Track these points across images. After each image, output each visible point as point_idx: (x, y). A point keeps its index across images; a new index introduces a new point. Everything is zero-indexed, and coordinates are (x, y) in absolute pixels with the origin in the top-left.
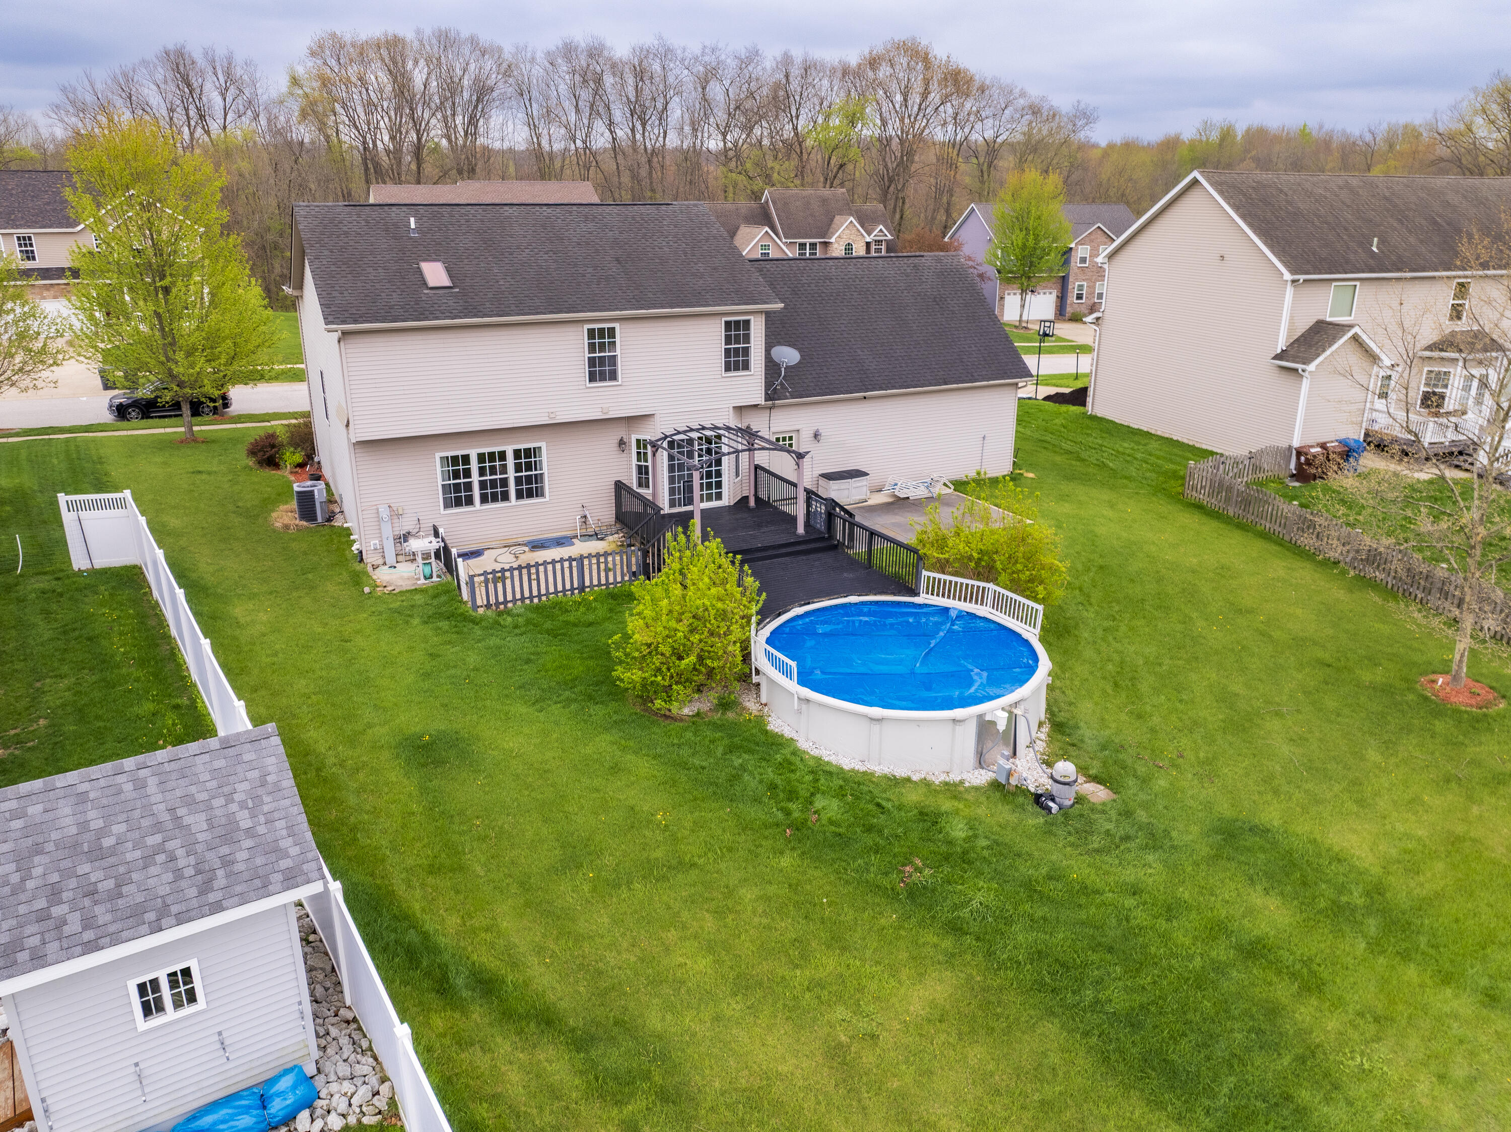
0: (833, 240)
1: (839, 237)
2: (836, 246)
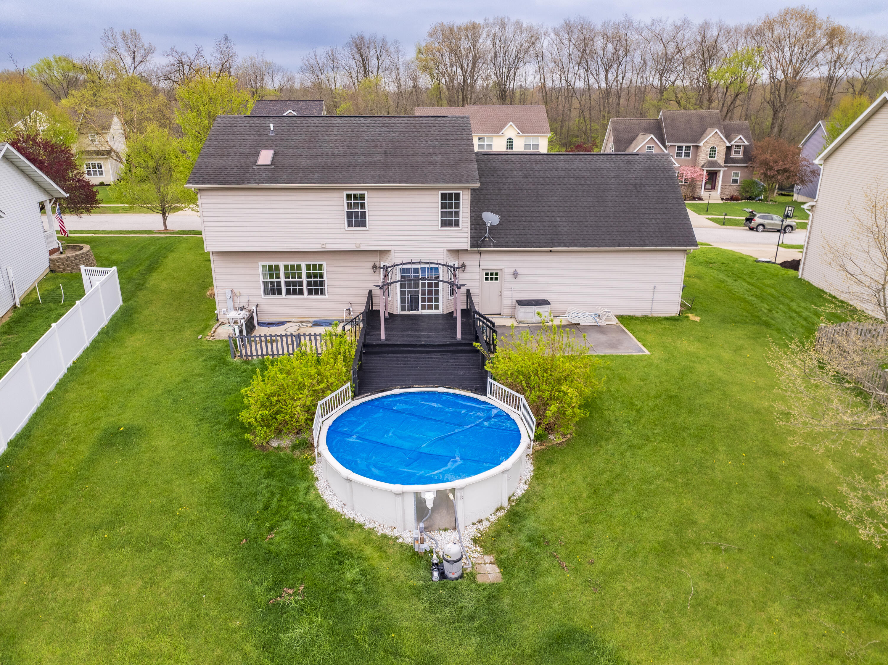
0: (701, 144)
1: (707, 142)
2: (703, 148)
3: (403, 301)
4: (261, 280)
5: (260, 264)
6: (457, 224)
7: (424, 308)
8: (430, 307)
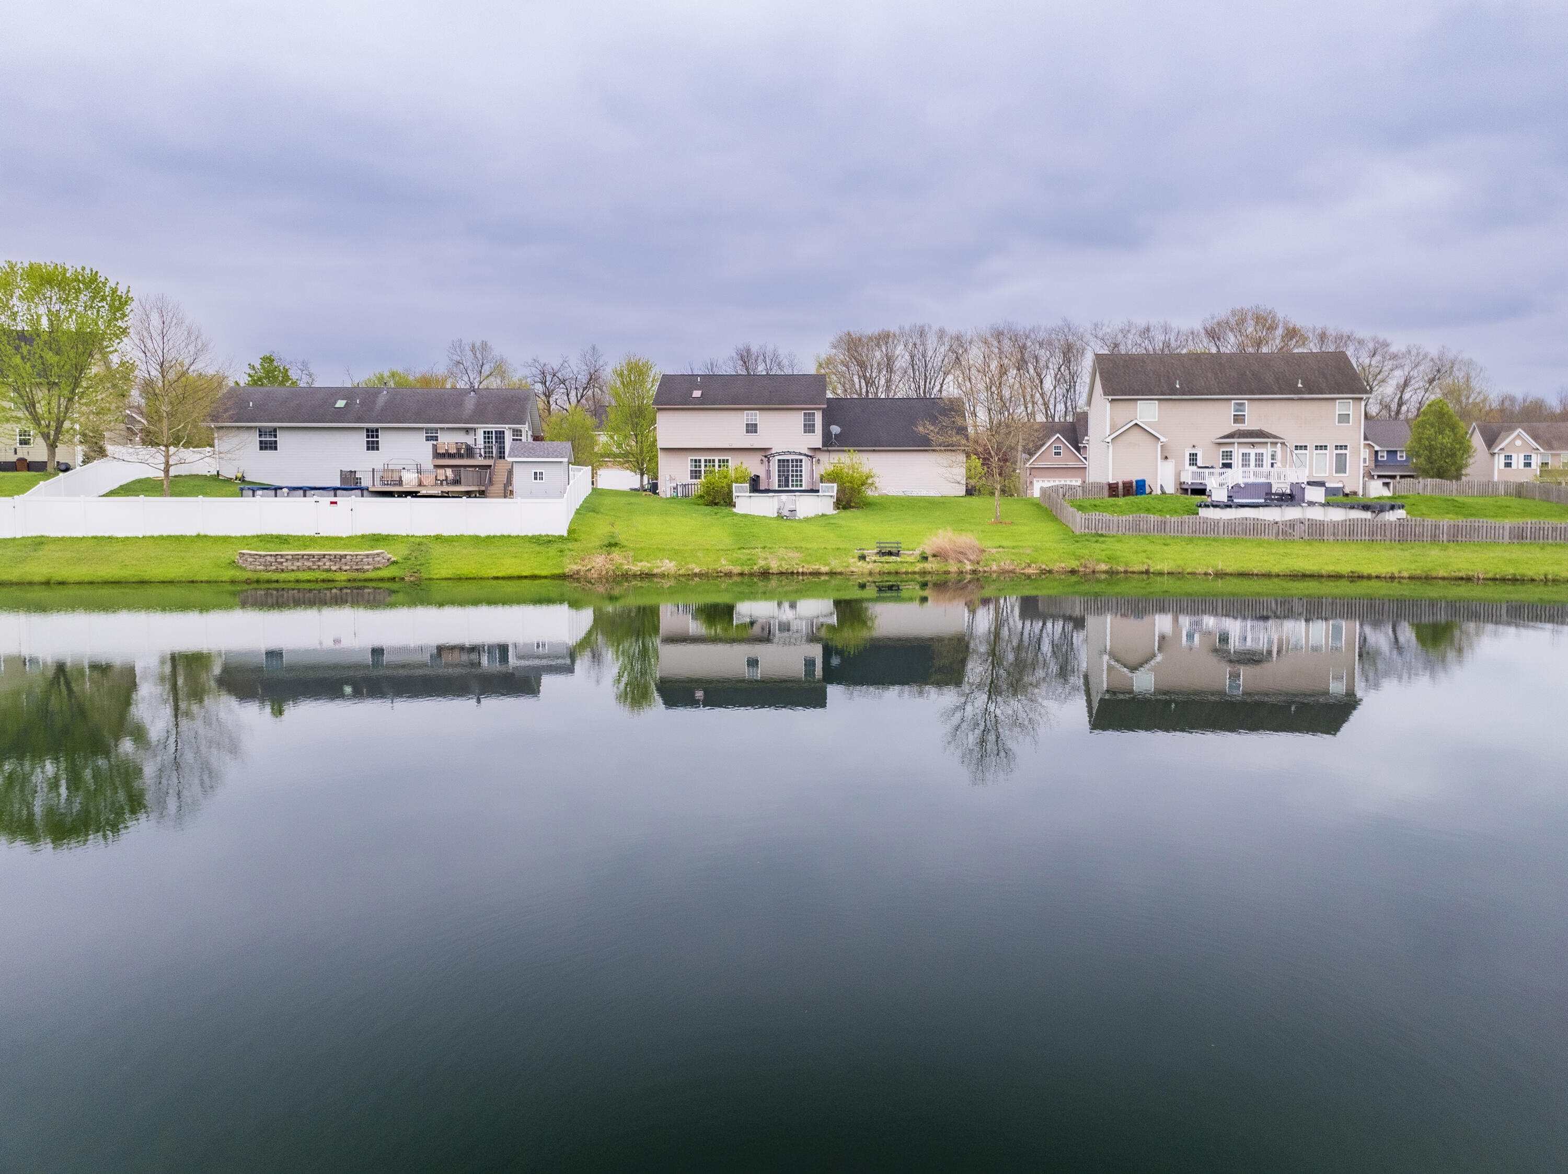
3: (779, 481)
4: (689, 469)
5: (690, 458)
6: (814, 432)
7: (793, 486)
8: (797, 486)
